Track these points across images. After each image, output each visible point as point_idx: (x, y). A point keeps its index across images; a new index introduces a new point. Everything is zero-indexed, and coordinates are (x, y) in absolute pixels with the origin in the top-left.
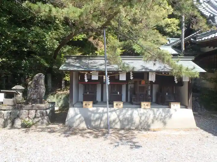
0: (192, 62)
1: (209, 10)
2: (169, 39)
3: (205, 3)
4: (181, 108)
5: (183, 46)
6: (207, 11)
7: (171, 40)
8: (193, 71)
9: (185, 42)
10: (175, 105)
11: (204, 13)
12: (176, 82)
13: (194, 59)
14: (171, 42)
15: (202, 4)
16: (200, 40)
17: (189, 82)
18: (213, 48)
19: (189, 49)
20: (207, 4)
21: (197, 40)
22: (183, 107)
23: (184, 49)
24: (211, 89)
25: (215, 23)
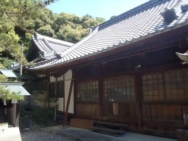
0: (22, 86)
1: (43, 46)
2: (13, 63)
3: (40, 40)
4: (9, 127)
5: (21, 71)
6: (42, 47)
7: (15, 64)
8: (19, 95)
9: (22, 68)
10: (4, 125)
11: (39, 48)
12: (5, 104)
13: (24, 84)
14: (15, 66)
15: (39, 41)
16: (32, 68)
17: (17, 104)
18: (43, 75)
19: (25, 74)
20: (42, 41)
21: (31, 68)
22: (11, 126)
23: (21, 74)
24: (41, 107)
25: (44, 57)
